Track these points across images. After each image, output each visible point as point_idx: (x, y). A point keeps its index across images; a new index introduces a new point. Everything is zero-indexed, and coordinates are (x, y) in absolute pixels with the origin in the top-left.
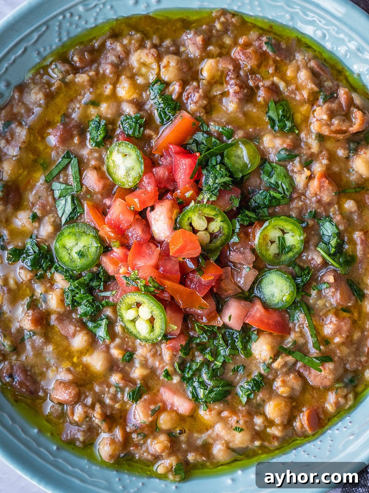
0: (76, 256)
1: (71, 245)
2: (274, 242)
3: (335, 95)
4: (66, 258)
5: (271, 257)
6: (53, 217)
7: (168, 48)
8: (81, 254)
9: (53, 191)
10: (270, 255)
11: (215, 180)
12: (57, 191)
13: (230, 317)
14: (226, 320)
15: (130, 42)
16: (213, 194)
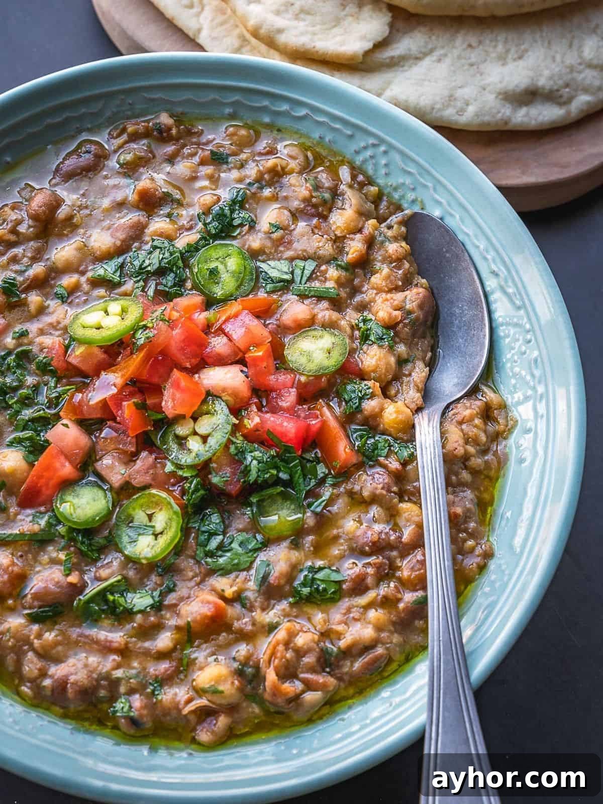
0: (212, 265)
1: (229, 264)
2: (150, 520)
3: (328, 670)
4: (214, 254)
5: (131, 511)
6: (270, 252)
7: (457, 474)
8: (214, 273)
9: (305, 259)
10: (134, 509)
11: (257, 460)
12: (303, 265)
13: (66, 426)
14: (65, 421)
15: (476, 426)
16: (239, 452)
